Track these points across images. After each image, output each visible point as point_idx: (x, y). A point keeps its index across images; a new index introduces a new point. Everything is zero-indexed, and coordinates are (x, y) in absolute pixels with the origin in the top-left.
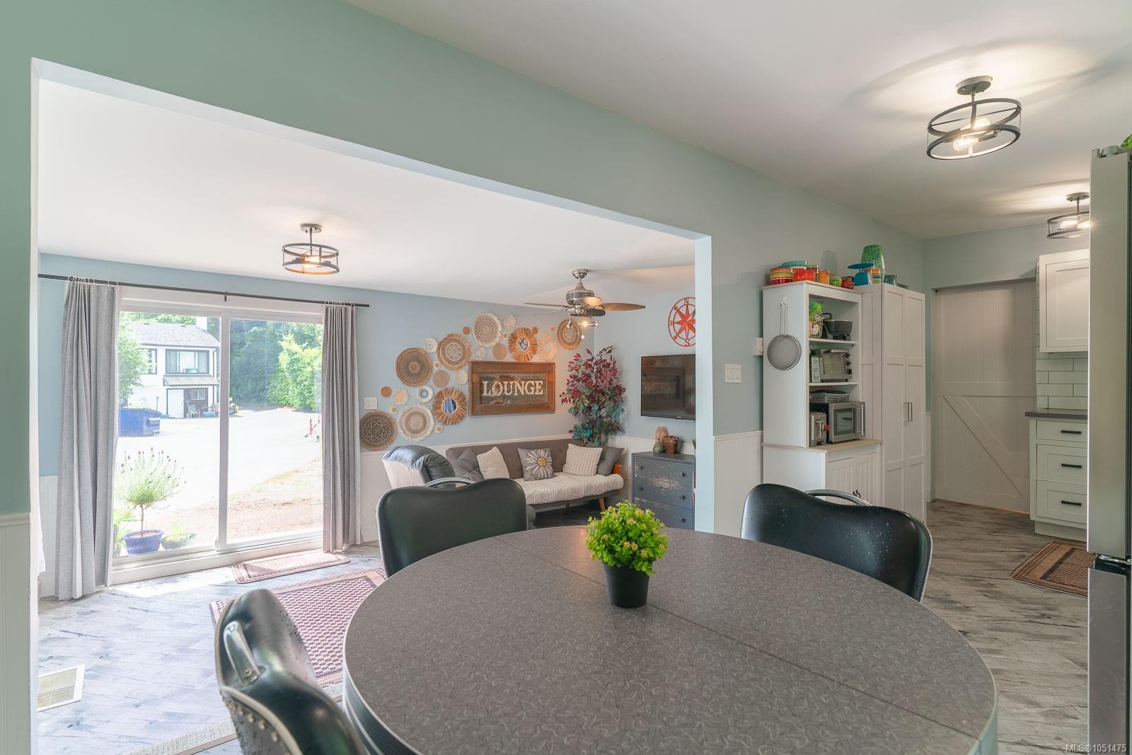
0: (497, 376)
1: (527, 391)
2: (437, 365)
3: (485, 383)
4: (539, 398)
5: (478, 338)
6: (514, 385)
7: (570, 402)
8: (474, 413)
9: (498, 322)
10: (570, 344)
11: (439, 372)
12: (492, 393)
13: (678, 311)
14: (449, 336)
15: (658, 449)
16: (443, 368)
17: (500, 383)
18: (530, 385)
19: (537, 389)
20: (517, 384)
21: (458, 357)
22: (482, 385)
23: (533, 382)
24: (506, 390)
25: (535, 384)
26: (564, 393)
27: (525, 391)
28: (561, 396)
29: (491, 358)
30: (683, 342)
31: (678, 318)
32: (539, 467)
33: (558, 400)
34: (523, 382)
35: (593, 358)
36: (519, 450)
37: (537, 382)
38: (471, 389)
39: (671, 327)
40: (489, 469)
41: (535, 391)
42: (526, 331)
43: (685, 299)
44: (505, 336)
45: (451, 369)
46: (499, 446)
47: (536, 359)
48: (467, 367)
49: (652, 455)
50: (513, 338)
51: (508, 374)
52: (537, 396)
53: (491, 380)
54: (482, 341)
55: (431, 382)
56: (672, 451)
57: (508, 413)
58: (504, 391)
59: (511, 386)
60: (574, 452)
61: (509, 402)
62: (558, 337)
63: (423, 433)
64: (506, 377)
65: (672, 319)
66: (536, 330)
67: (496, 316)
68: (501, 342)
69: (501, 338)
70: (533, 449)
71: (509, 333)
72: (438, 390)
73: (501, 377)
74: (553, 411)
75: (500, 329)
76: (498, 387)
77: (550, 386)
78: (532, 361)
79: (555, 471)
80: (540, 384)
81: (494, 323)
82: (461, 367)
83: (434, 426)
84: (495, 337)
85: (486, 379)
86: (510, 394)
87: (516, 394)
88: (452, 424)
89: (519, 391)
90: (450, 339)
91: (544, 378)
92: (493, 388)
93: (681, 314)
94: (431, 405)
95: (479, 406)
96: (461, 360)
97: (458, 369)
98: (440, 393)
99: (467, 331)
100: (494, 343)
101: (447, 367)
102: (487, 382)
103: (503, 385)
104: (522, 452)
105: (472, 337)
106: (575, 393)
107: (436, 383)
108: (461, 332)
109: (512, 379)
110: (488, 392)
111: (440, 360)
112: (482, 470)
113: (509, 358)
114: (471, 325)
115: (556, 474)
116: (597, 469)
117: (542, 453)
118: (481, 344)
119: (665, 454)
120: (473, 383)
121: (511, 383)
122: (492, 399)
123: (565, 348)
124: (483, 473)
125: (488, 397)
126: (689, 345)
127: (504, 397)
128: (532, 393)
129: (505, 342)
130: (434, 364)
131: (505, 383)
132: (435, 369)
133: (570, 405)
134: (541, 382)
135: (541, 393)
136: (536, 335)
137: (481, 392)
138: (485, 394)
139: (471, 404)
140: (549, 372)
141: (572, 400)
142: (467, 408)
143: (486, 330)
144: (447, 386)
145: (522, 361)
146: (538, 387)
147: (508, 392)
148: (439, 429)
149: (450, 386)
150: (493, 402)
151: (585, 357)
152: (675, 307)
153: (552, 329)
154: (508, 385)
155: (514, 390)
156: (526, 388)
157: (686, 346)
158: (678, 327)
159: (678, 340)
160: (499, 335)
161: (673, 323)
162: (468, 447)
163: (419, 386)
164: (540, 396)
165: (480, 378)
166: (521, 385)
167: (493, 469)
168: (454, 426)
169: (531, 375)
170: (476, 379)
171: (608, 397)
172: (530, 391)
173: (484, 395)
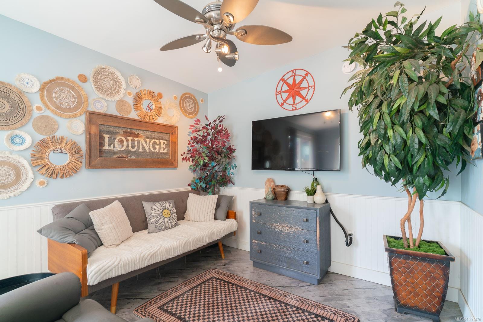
0: (120, 131)
1: (152, 149)
2: (39, 109)
3: (107, 137)
4: (163, 155)
5: (98, 89)
6: (138, 142)
7: (189, 161)
8: (91, 165)
9: (122, 79)
10: (190, 113)
11: (42, 117)
12: (114, 146)
13: (285, 82)
14: (57, 78)
15: (270, 197)
16: (48, 113)
17: (123, 138)
18: (155, 143)
19: (162, 148)
20: (142, 141)
21: (71, 104)
22: (101, 138)
23: (157, 141)
24: (130, 145)
25: (160, 143)
26: (184, 153)
27: (149, 148)
28: (182, 155)
29: (113, 111)
30: (290, 107)
31: (285, 88)
32: (164, 220)
33: (180, 158)
34: (148, 140)
35: (210, 124)
36: (142, 202)
37: (162, 141)
38: (88, 140)
39: (279, 96)
40: (106, 227)
41: (160, 149)
42: (151, 94)
43: (292, 71)
44: (130, 94)
45: (61, 116)
46: (121, 200)
47: (160, 120)
48: (83, 118)
49: (264, 202)
50: (138, 98)
51: (133, 131)
52: (161, 153)
53: (113, 134)
54: (103, 93)
55: (30, 127)
56: (283, 198)
57: (133, 168)
58: (128, 146)
59: (136, 142)
60: (194, 201)
61: (133, 157)
62: (180, 104)
63: (16, 187)
64: (131, 133)
65: (279, 89)
66: (160, 95)
67: (120, 71)
68: (124, 99)
69: (125, 94)
70: (157, 201)
71: (134, 92)
72: (40, 137)
73: (125, 133)
74: (176, 167)
75: (124, 85)
76: (121, 142)
77: (173, 145)
78: (157, 121)
79: (179, 219)
80: (164, 143)
81: (118, 79)
82: (75, 116)
83: (34, 179)
84: (118, 92)
85: (108, 132)
86: (135, 150)
87: (141, 150)
88: (62, 177)
89: (143, 148)
90: (58, 82)
91: (167, 139)
92: (116, 143)
93: (288, 85)
94: (28, 154)
95: (97, 160)
96: (75, 109)
97: (70, 117)
98: (43, 142)
99: (83, 78)
100: (117, 98)
101: (56, 113)
102: (108, 136)
103: (127, 140)
104: (147, 206)
105: (89, 87)
106: (194, 154)
107: (37, 128)
108: (75, 78)
109: (137, 136)
110: (110, 145)
111: (44, 103)
112: (96, 227)
113: (134, 115)
114: (89, 74)
115: (179, 222)
116: (215, 214)
117: (167, 205)
118: (101, 96)
119: (275, 200)
120: (90, 134)
121: (136, 139)
122: (115, 153)
123: (186, 116)
124: (97, 231)
125: (110, 151)
126: (296, 109)
127: (128, 152)
128: (157, 150)
129: (130, 100)
130: (34, 107)
131: (130, 139)
132: (36, 114)
133: (189, 163)
134: (165, 142)
135: (165, 151)
136: (160, 100)
137: (102, 145)
138: (106, 147)
139: (88, 157)
140: (172, 134)
141: (191, 159)
142: (84, 161)
143: (108, 83)
144: (55, 135)
145: (147, 120)
146: (162, 146)
147: (133, 147)
148: (42, 183)
149: (58, 134)
150: (116, 156)
151: (203, 122)
152: (282, 79)
153: (175, 98)
154: (133, 141)
155: (138, 146)
156: (151, 146)
157: (293, 110)
158: (285, 95)
159: (285, 106)
160: (123, 91)
161: (280, 92)
162: (81, 203)
163: (10, 129)
164: (165, 154)
165: (100, 131)
166: (146, 142)
167: (111, 225)
168: (65, 180)
169: (156, 135)
170: (94, 130)
171: (223, 155)
172: (155, 148)
173: (104, 148)
